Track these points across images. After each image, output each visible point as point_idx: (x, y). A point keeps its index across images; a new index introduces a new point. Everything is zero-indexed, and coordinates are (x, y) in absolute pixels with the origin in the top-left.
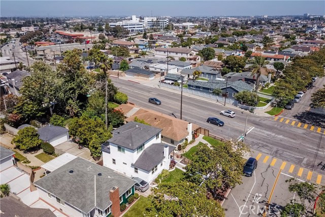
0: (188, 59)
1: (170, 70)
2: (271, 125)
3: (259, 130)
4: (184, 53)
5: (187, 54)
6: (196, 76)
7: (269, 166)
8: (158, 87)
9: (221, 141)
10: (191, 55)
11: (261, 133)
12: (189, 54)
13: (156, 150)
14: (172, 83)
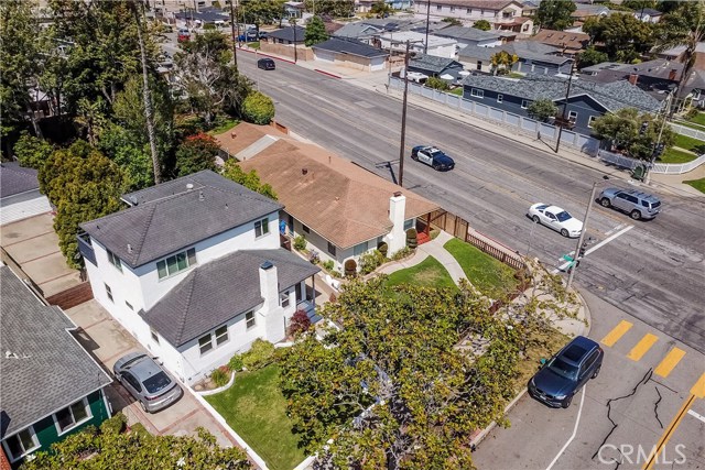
0: (497, 25)
1: (436, 47)
2: (693, 224)
3: (646, 236)
4: (490, 10)
5: (496, 11)
6: (500, 66)
7: (648, 377)
8: (383, 90)
9: (502, 261)
10: (507, 15)
11: (649, 250)
12: (501, 13)
13: (240, 273)
14: (422, 81)
